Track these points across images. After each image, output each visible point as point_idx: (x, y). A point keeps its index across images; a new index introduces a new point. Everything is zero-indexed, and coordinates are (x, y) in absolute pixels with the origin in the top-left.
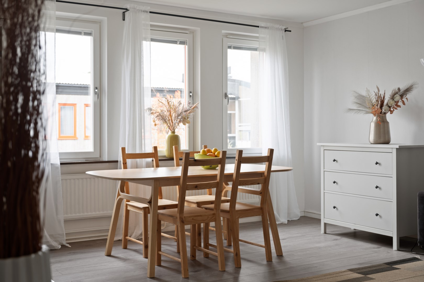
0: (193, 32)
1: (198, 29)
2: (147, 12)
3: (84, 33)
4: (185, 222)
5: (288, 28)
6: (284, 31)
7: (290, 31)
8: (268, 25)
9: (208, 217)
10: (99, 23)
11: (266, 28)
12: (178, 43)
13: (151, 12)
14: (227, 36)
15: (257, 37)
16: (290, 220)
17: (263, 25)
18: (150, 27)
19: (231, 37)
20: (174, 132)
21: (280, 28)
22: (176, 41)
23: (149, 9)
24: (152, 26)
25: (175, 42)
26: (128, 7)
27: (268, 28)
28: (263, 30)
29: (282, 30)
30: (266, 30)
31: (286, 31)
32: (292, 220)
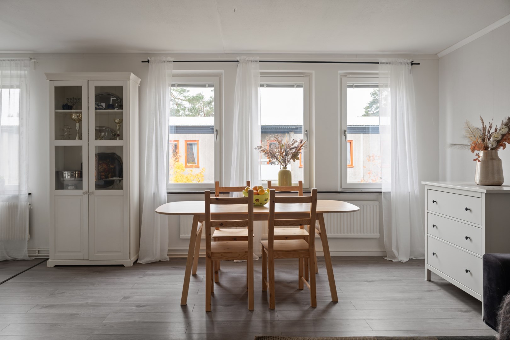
0: (309, 76)
1: (313, 72)
2: (256, 61)
3: (208, 85)
4: (212, 257)
5: (414, 61)
6: (410, 64)
7: (419, 64)
8: (390, 60)
9: (239, 254)
10: (218, 75)
11: (387, 63)
12: (295, 86)
13: (260, 61)
14: (346, 75)
15: (377, 74)
16: (415, 259)
17: (384, 61)
18: (260, 74)
19: (350, 76)
20: (285, 168)
21: (404, 62)
22: (294, 85)
23: (258, 58)
24: (261, 73)
25: (292, 86)
26: (238, 59)
27: (390, 63)
28: (384, 66)
29: (407, 64)
30: (388, 66)
31: (412, 64)
32: (416, 259)
